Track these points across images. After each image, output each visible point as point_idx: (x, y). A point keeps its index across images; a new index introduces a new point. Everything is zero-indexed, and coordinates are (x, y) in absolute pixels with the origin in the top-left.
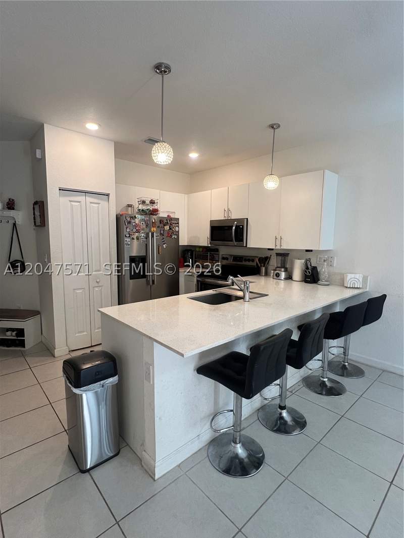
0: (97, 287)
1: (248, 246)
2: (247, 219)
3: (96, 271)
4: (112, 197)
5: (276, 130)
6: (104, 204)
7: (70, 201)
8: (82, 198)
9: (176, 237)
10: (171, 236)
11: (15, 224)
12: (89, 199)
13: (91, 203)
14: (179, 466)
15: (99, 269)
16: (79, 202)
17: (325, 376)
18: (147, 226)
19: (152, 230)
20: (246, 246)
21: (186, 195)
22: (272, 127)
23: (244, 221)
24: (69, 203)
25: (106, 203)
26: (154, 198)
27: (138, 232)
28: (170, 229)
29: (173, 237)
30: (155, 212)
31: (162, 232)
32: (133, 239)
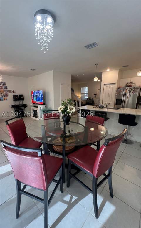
4: (116, 84)
6: (114, 86)
7: (106, 86)
15: (110, 101)
16: (108, 86)
18: (124, 91)
27: (120, 92)
28: (134, 91)
29: (135, 93)
30: (130, 86)
31: (130, 92)
32: (118, 94)
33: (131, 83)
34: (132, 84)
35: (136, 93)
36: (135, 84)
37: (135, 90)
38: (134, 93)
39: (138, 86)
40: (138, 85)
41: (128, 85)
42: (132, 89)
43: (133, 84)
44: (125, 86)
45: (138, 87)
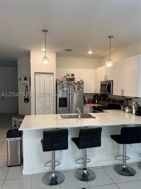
0: (48, 109)
1: (113, 94)
2: (113, 81)
3: (48, 103)
4: (55, 74)
5: (111, 38)
6: (51, 77)
7: (39, 77)
8: (43, 75)
9: (82, 90)
10: (79, 89)
11: (27, 86)
12: (46, 75)
13: (47, 77)
14: (32, 175)
15: (48, 102)
16: (42, 77)
17: (125, 165)
18: (67, 85)
19: (70, 87)
20: (112, 94)
21: (94, 70)
22: (110, 37)
23: (111, 82)
24: (39, 78)
25: (52, 77)
26: (73, 73)
27: (63, 88)
28: (79, 86)
31: (75, 88)
32: (61, 91)
33: (73, 75)
41: (70, 77)
42: (76, 84)
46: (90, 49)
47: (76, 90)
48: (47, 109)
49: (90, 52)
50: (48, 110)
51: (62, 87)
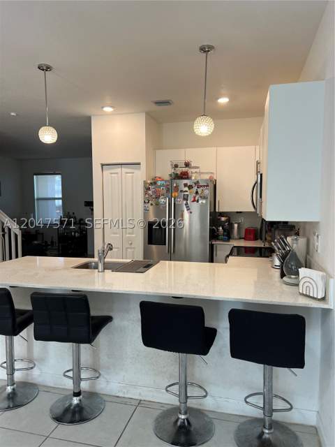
0: (131, 248)
3: (129, 234)
4: (143, 165)
7: (111, 173)
8: (118, 170)
12: (125, 170)
13: (126, 173)
15: (131, 232)
16: (117, 173)
18: (167, 191)
19: (173, 194)
24: (110, 175)
25: (139, 171)
26: (188, 159)
27: (158, 197)
28: (197, 193)
29: (200, 202)
30: (184, 176)
31: (186, 197)
32: (152, 205)
33: (187, 165)
34: (190, 171)
35: (204, 202)
36: (197, 170)
37: (200, 191)
38: (198, 201)
39: (207, 177)
40: (207, 173)
41: (179, 171)
42: (190, 187)
43: (194, 170)
44: (171, 175)
45: (206, 180)
46: (223, 91)
47: (188, 202)
48: (127, 248)
49: (223, 101)
50: (129, 250)
51: (154, 196)
